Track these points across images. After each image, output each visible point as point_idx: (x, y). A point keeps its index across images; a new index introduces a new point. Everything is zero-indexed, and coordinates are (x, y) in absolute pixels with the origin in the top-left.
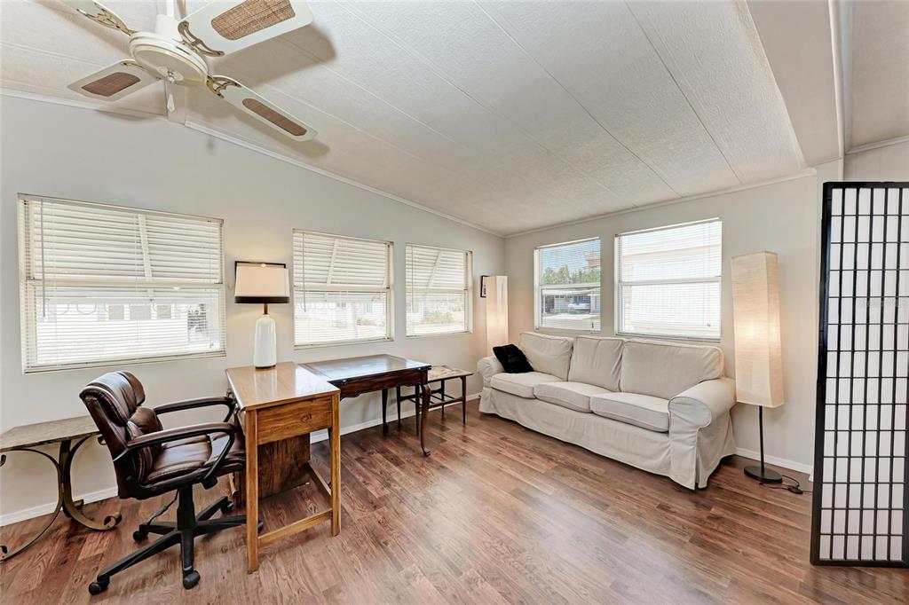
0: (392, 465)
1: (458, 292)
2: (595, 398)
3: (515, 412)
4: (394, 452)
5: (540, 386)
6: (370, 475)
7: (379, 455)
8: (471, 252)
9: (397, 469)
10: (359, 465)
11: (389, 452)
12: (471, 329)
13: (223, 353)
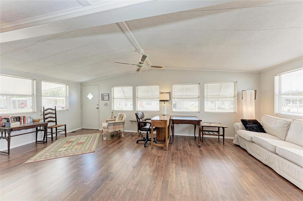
0: (188, 145)
1: (232, 97)
2: (278, 147)
3: (246, 146)
4: (192, 143)
5: (255, 137)
6: (182, 145)
7: (188, 142)
8: (237, 82)
9: (189, 146)
10: (181, 142)
11: (191, 142)
12: (236, 112)
13: (159, 111)
